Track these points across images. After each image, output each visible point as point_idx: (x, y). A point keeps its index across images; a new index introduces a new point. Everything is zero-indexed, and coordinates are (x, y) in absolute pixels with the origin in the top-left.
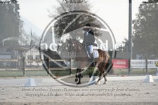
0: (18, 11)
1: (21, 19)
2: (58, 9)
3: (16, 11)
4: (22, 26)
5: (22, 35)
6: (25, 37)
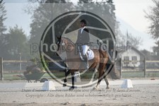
0: (114, 11)
1: (117, 20)
2: (154, 10)
3: (112, 11)
4: (118, 27)
5: (119, 36)
6: (121, 38)
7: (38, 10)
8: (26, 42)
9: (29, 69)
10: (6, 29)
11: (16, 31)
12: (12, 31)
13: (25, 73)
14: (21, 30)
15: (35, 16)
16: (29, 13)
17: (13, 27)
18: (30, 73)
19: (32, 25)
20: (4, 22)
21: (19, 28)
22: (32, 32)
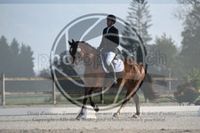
7: (191, 14)
8: (177, 54)
9: (180, 88)
10: (151, 39)
11: (164, 41)
12: (158, 41)
13: (175, 94)
14: (170, 40)
15: (188, 22)
16: (180, 18)
17: (160, 37)
18: (182, 93)
19: (183, 34)
20: (148, 30)
21: (167, 37)
22: (184, 43)
